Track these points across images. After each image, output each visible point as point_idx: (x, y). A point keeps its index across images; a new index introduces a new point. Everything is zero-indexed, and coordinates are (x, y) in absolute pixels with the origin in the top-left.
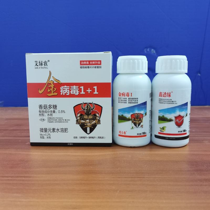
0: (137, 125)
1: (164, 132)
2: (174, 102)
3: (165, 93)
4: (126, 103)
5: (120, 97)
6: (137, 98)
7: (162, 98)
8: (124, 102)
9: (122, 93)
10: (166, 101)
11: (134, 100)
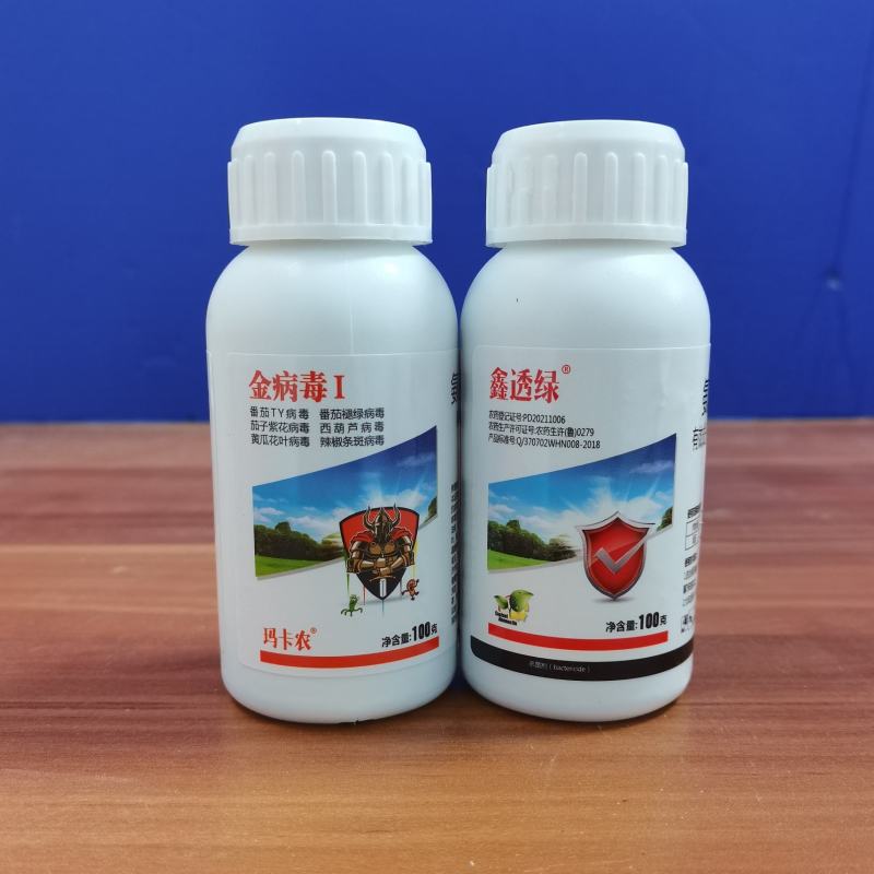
0: (383, 585)
1: (520, 628)
2: (580, 432)
3: (524, 375)
4: (305, 441)
5: (259, 403)
6: (380, 412)
7: (509, 406)
8: (293, 441)
9: (277, 380)
10: (531, 429)
11: (360, 422)
